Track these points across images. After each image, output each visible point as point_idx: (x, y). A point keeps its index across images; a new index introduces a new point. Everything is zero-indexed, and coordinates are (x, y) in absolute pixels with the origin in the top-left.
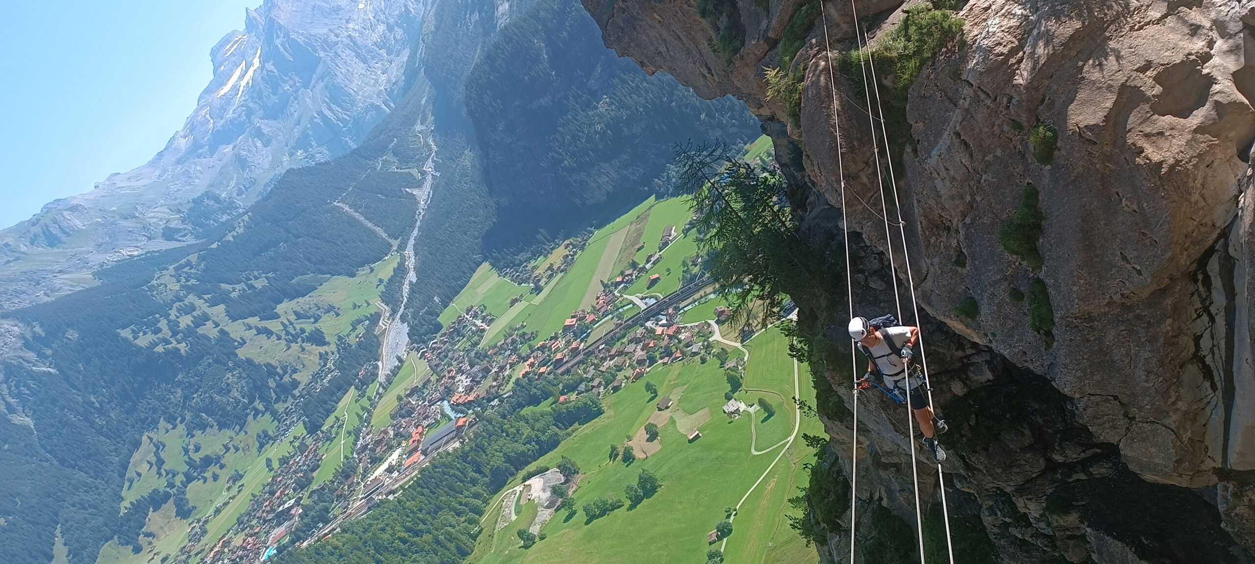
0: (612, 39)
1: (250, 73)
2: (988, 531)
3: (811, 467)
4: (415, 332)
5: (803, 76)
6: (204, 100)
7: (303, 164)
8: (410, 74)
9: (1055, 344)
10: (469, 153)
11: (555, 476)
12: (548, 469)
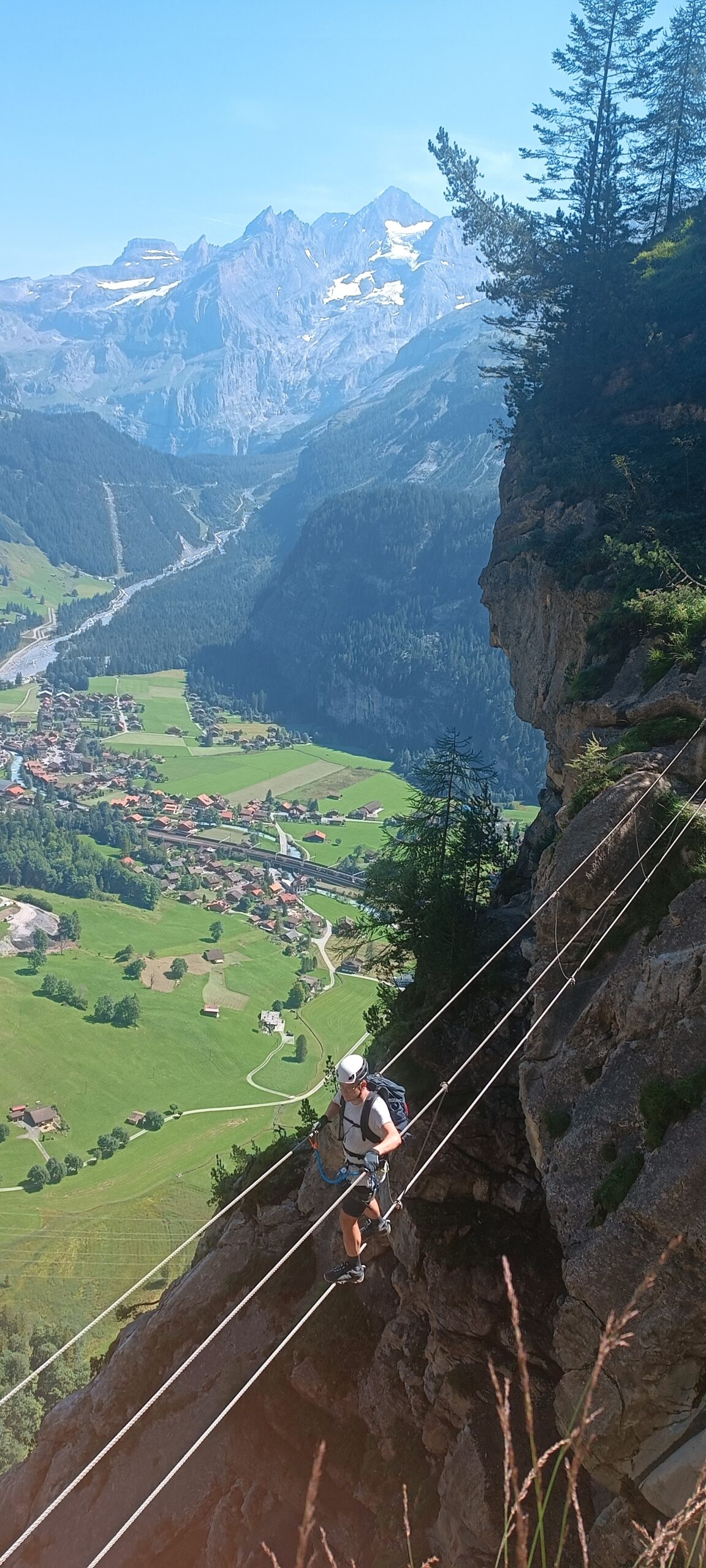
0: (491, 580)
1: (148, 294)
2: (379, 1345)
3: (283, 1134)
4: (58, 668)
5: (620, 777)
6: (82, 275)
7: (113, 421)
8: (289, 440)
9: (600, 1228)
10: (269, 562)
11: (50, 923)
12: (50, 910)
